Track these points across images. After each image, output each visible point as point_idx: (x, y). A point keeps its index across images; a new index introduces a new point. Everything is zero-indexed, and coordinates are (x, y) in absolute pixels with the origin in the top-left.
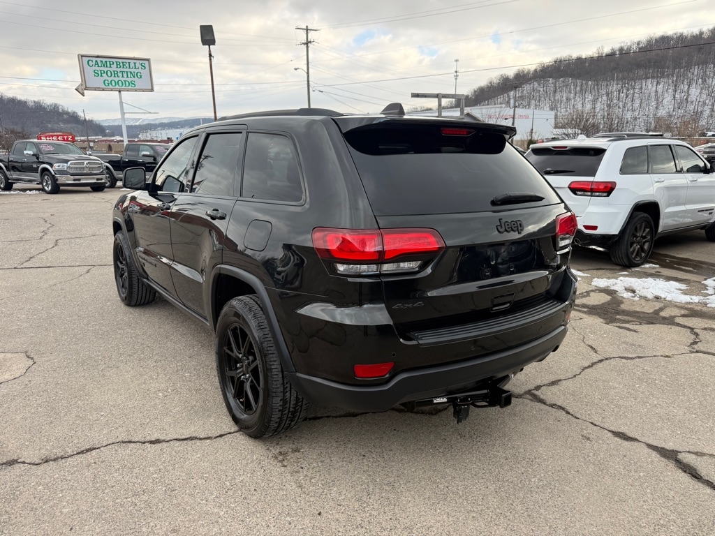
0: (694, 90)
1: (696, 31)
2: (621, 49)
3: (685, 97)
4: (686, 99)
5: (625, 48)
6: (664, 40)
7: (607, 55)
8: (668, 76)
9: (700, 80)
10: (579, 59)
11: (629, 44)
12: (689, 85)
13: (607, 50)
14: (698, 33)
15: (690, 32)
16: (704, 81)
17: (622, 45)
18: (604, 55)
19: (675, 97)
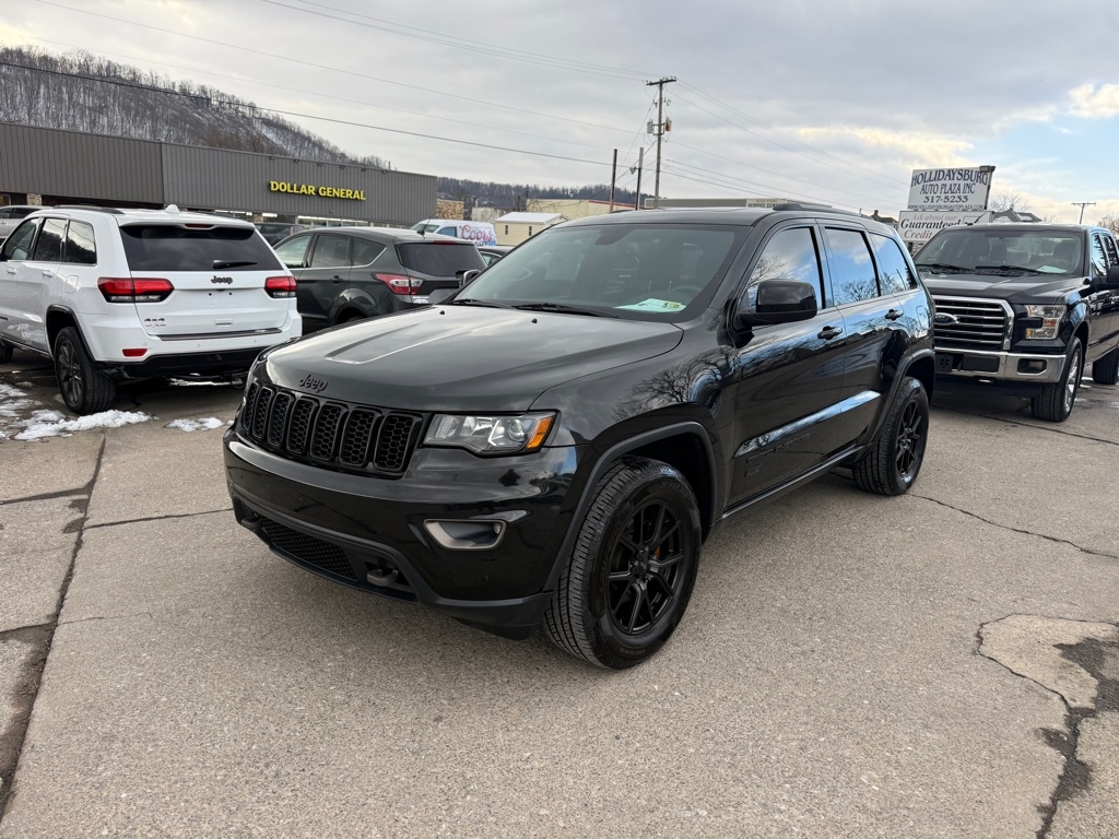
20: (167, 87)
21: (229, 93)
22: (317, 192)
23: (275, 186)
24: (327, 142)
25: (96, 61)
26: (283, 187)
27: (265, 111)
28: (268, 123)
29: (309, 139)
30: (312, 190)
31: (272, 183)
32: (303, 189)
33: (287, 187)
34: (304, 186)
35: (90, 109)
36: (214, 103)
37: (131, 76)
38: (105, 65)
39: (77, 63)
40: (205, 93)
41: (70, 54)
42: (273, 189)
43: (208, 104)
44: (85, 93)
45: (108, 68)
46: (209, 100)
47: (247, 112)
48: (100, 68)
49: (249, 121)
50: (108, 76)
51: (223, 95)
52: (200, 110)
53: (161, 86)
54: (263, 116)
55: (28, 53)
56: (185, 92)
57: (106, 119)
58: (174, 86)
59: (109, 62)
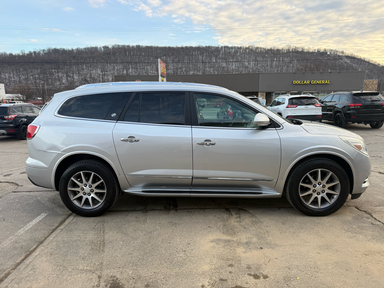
0: (76, 76)
1: (70, 48)
2: (35, 52)
3: (72, 79)
4: (73, 80)
5: (37, 52)
6: (56, 51)
7: (27, 54)
8: (62, 69)
9: (77, 72)
10: (11, 55)
11: (38, 50)
12: (73, 74)
13: (27, 52)
14: (71, 50)
15: (68, 49)
16: (79, 73)
17: (35, 50)
18: (26, 55)
19: (67, 79)
20: (313, 51)
21: (334, 49)
22: (310, 83)
23: (295, 82)
24: (372, 61)
25: (292, 48)
26: (298, 82)
27: (347, 53)
28: (348, 57)
29: (364, 61)
30: (308, 82)
31: (294, 81)
32: (305, 82)
33: (299, 82)
34: (305, 81)
35: (288, 62)
36: (328, 53)
37: (302, 50)
38: (294, 48)
39: (286, 49)
40: (326, 50)
41: (284, 47)
42: (294, 83)
43: (326, 54)
44: (287, 58)
45: (295, 49)
46: (327, 52)
47: (341, 54)
48: (293, 49)
49: (340, 57)
50: (295, 51)
51: (332, 50)
52: (323, 57)
53: (311, 51)
54: (346, 55)
55: (273, 49)
56: (319, 51)
57: (292, 65)
58: (315, 50)
59: (295, 47)
